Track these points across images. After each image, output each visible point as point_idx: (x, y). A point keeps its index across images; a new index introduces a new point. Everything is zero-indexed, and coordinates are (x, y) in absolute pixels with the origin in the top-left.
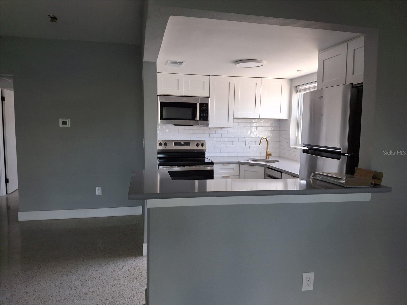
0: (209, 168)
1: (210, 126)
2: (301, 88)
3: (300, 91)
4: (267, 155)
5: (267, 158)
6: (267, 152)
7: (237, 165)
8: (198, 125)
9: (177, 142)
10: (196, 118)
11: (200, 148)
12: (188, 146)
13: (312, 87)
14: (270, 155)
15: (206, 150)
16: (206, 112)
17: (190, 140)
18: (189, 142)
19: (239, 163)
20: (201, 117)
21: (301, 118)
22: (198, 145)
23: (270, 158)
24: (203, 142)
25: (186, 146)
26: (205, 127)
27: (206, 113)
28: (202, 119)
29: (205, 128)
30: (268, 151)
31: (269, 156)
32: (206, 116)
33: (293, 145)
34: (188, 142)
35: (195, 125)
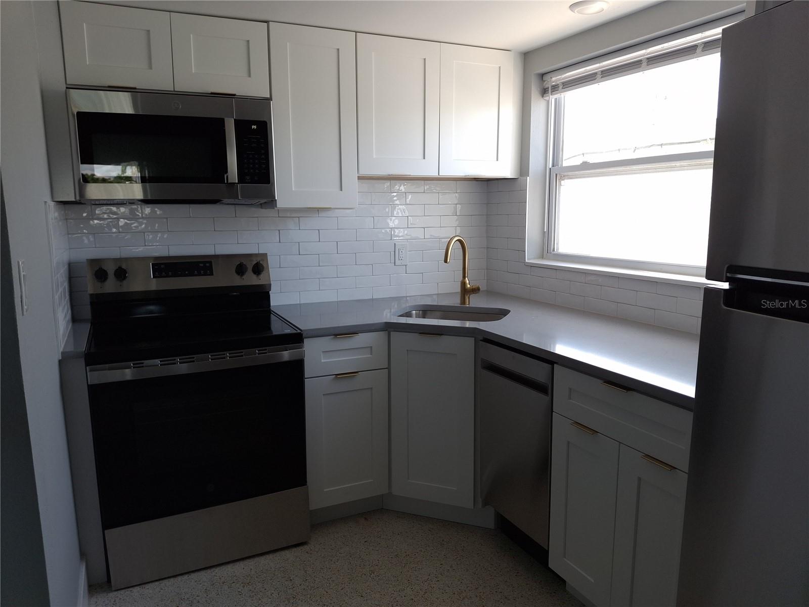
0: (286, 355)
1: (280, 204)
2: (557, 79)
3: (555, 88)
4: (465, 292)
5: (463, 302)
6: (463, 284)
7: (382, 335)
8: (237, 201)
9: (162, 264)
10: (227, 172)
11: (250, 279)
12: (205, 274)
13: (602, 71)
14: (475, 290)
15: (270, 285)
16: (263, 151)
17: (213, 253)
18: (210, 263)
19: (389, 328)
20: (246, 171)
21: (556, 175)
22: (241, 270)
23: (475, 302)
24: (259, 259)
25: (199, 275)
26: (262, 208)
27: (263, 156)
28: (248, 178)
29: (263, 210)
30: (467, 279)
31: (472, 296)
32: (264, 166)
33: (534, 259)
34: (204, 263)
35: (225, 201)
